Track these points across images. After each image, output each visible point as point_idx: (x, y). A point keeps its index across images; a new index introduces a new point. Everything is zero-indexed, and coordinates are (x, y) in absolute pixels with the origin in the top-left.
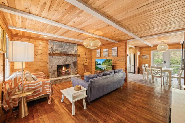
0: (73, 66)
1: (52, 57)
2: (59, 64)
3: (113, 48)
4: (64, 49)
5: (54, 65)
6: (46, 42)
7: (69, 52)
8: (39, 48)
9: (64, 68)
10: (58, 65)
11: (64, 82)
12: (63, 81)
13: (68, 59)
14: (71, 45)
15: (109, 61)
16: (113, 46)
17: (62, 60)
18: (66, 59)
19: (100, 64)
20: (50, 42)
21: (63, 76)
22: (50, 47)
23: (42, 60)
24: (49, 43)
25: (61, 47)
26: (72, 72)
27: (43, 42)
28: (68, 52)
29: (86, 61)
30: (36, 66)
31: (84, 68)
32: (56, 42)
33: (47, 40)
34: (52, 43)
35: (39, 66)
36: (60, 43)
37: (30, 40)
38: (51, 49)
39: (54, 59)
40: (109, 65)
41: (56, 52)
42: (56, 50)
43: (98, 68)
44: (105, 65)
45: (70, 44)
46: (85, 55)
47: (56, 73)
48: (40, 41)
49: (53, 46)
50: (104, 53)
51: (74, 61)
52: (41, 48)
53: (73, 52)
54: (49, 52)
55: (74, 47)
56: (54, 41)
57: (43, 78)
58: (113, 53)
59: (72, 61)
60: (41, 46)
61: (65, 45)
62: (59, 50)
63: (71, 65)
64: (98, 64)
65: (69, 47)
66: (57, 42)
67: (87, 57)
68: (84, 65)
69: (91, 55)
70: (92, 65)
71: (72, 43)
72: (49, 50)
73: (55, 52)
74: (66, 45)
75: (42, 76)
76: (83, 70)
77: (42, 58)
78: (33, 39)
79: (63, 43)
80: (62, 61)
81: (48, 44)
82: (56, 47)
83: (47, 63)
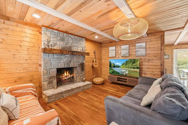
0: (79, 69)
1: (47, 55)
2: (59, 67)
3: (137, 45)
4: (66, 44)
5: (52, 68)
6: (37, 29)
7: (74, 49)
8: (24, 39)
9: (66, 73)
10: (57, 69)
11: (69, 96)
12: (67, 95)
13: (72, 59)
14: (76, 39)
15: (134, 62)
16: (137, 42)
17: (65, 60)
18: (70, 59)
19: (118, 67)
20: (45, 30)
21: (65, 85)
22: (44, 38)
23: (31, 60)
24: (43, 32)
25: (62, 40)
26: (79, 79)
27: (32, 28)
28: (72, 48)
29: (96, 62)
30: (18, 71)
31: (93, 71)
32: (54, 31)
33: (40, 27)
34: (48, 33)
35: (25, 71)
36: (61, 34)
37: (6, 21)
38: (46, 43)
39: (52, 58)
40: (133, 68)
41: (55, 48)
42: (55, 44)
43: (115, 72)
44: (126, 68)
45: (76, 37)
46: (94, 54)
47: (55, 81)
48: (26, 27)
49: (50, 38)
50: (122, 51)
51: (81, 61)
52: (28, 39)
53: (79, 49)
54: (43, 47)
55: (81, 42)
56: (51, 30)
57: (32, 94)
58: (138, 51)
59: (79, 62)
60: (28, 35)
61: (68, 38)
62: (59, 45)
63: (76, 67)
64: (115, 67)
65: (74, 41)
66: (56, 32)
67: (96, 56)
68: (93, 67)
69: (101, 54)
70: (102, 67)
71: (79, 36)
72: (43, 44)
73: (53, 48)
74: (70, 38)
75: (30, 91)
76: (92, 74)
77: (30, 56)
78: (12, 21)
79: (65, 34)
80: (64, 62)
81: (41, 33)
82: (55, 39)
83: (40, 65)
